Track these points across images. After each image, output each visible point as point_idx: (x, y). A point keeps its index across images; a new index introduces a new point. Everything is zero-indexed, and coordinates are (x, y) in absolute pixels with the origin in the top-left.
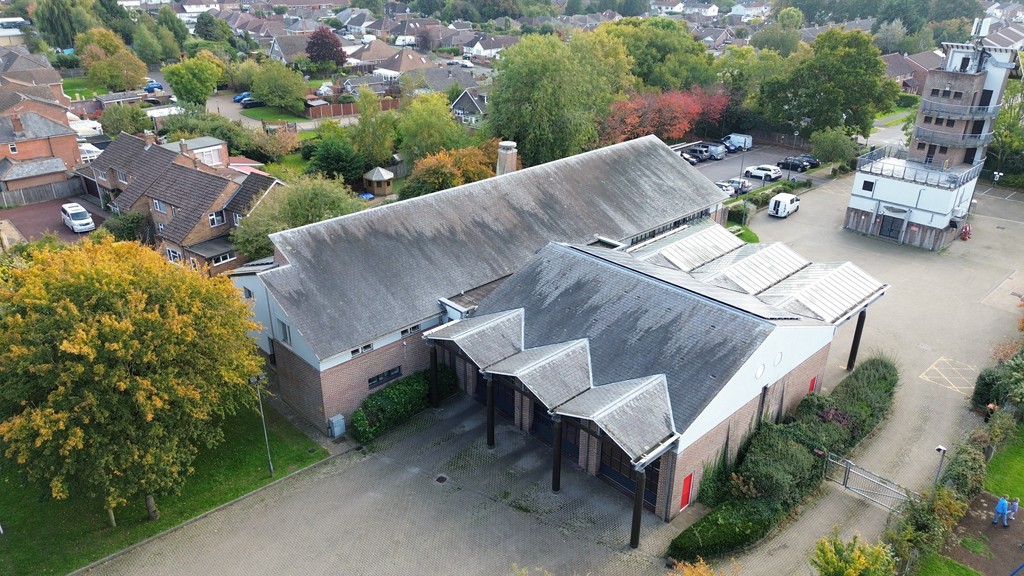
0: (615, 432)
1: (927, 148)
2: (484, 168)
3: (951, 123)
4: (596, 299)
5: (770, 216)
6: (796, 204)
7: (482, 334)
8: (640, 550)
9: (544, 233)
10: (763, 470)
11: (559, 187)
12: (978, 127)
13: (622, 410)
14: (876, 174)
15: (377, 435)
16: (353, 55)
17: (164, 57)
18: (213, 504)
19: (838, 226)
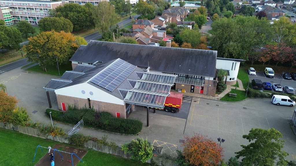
5: (271, 102)
19: (290, 118)
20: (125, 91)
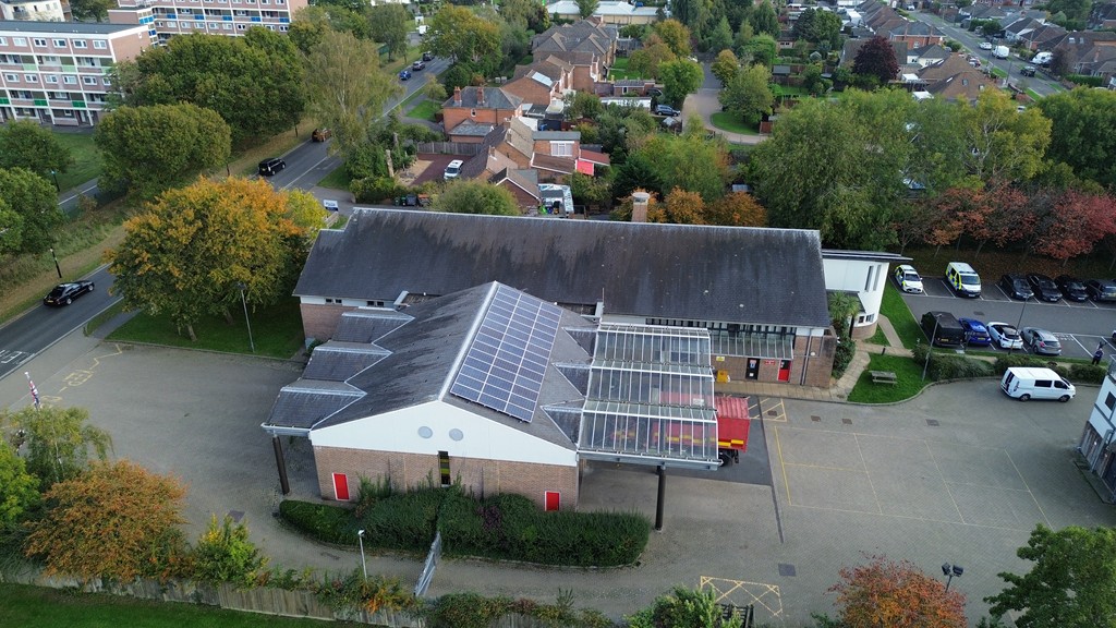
5: (1002, 389)
7: (363, 320)
11: (621, 247)
13: (304, 395)
19: (1073, 442)
20: (570, 414)
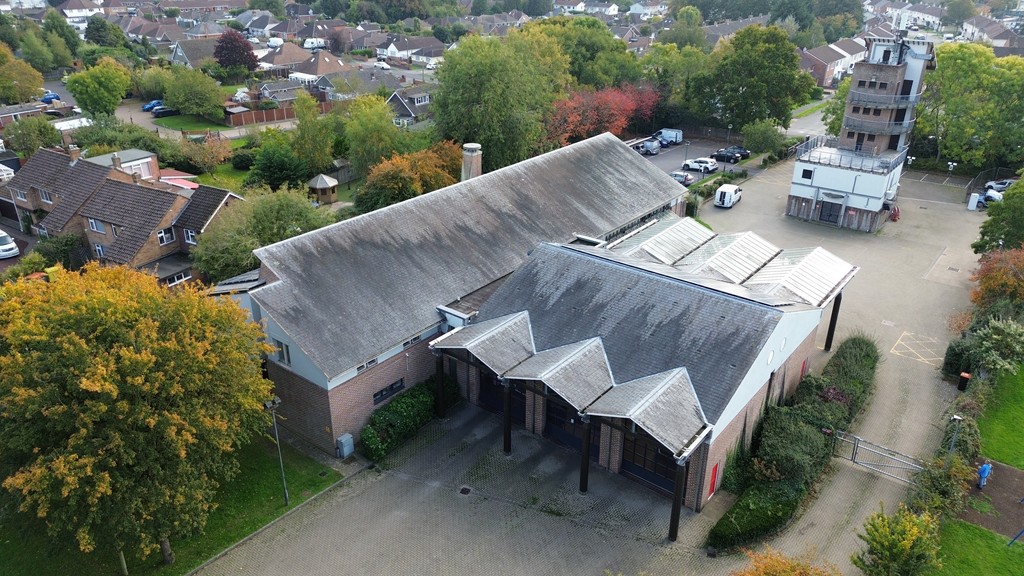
0: (654, 428)
1: (856, 136)
2: (439, 170)
3: (877, 112)
4: (599, 298)
5: (716, 206)
6: (739, 193)
7: (492, 340)
8: (679, 542)
9: (526, 234)
10: (782, 452)
11: (532, 187)
12: (900, 115)
13: (655, 407)
14: (815, 163)
15: (388, 452)
16: (264, 59)
17: (55, 65)
18: (232, 540)
19: (780, 214)
